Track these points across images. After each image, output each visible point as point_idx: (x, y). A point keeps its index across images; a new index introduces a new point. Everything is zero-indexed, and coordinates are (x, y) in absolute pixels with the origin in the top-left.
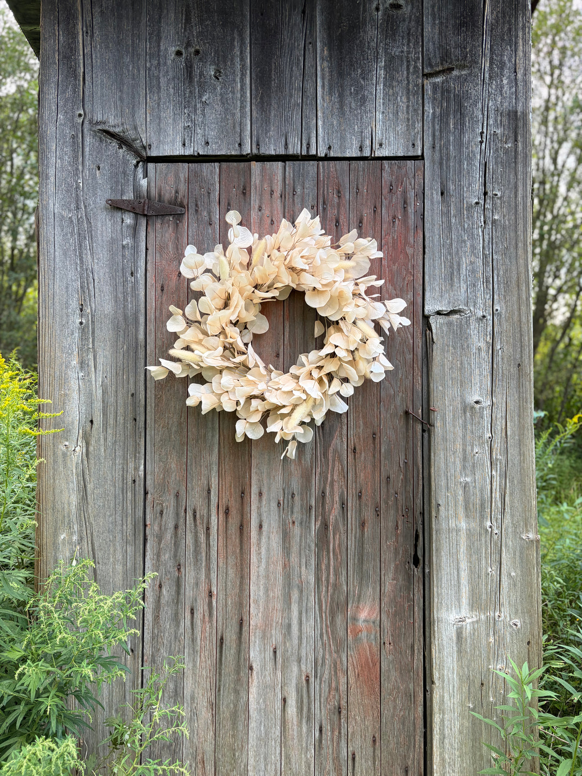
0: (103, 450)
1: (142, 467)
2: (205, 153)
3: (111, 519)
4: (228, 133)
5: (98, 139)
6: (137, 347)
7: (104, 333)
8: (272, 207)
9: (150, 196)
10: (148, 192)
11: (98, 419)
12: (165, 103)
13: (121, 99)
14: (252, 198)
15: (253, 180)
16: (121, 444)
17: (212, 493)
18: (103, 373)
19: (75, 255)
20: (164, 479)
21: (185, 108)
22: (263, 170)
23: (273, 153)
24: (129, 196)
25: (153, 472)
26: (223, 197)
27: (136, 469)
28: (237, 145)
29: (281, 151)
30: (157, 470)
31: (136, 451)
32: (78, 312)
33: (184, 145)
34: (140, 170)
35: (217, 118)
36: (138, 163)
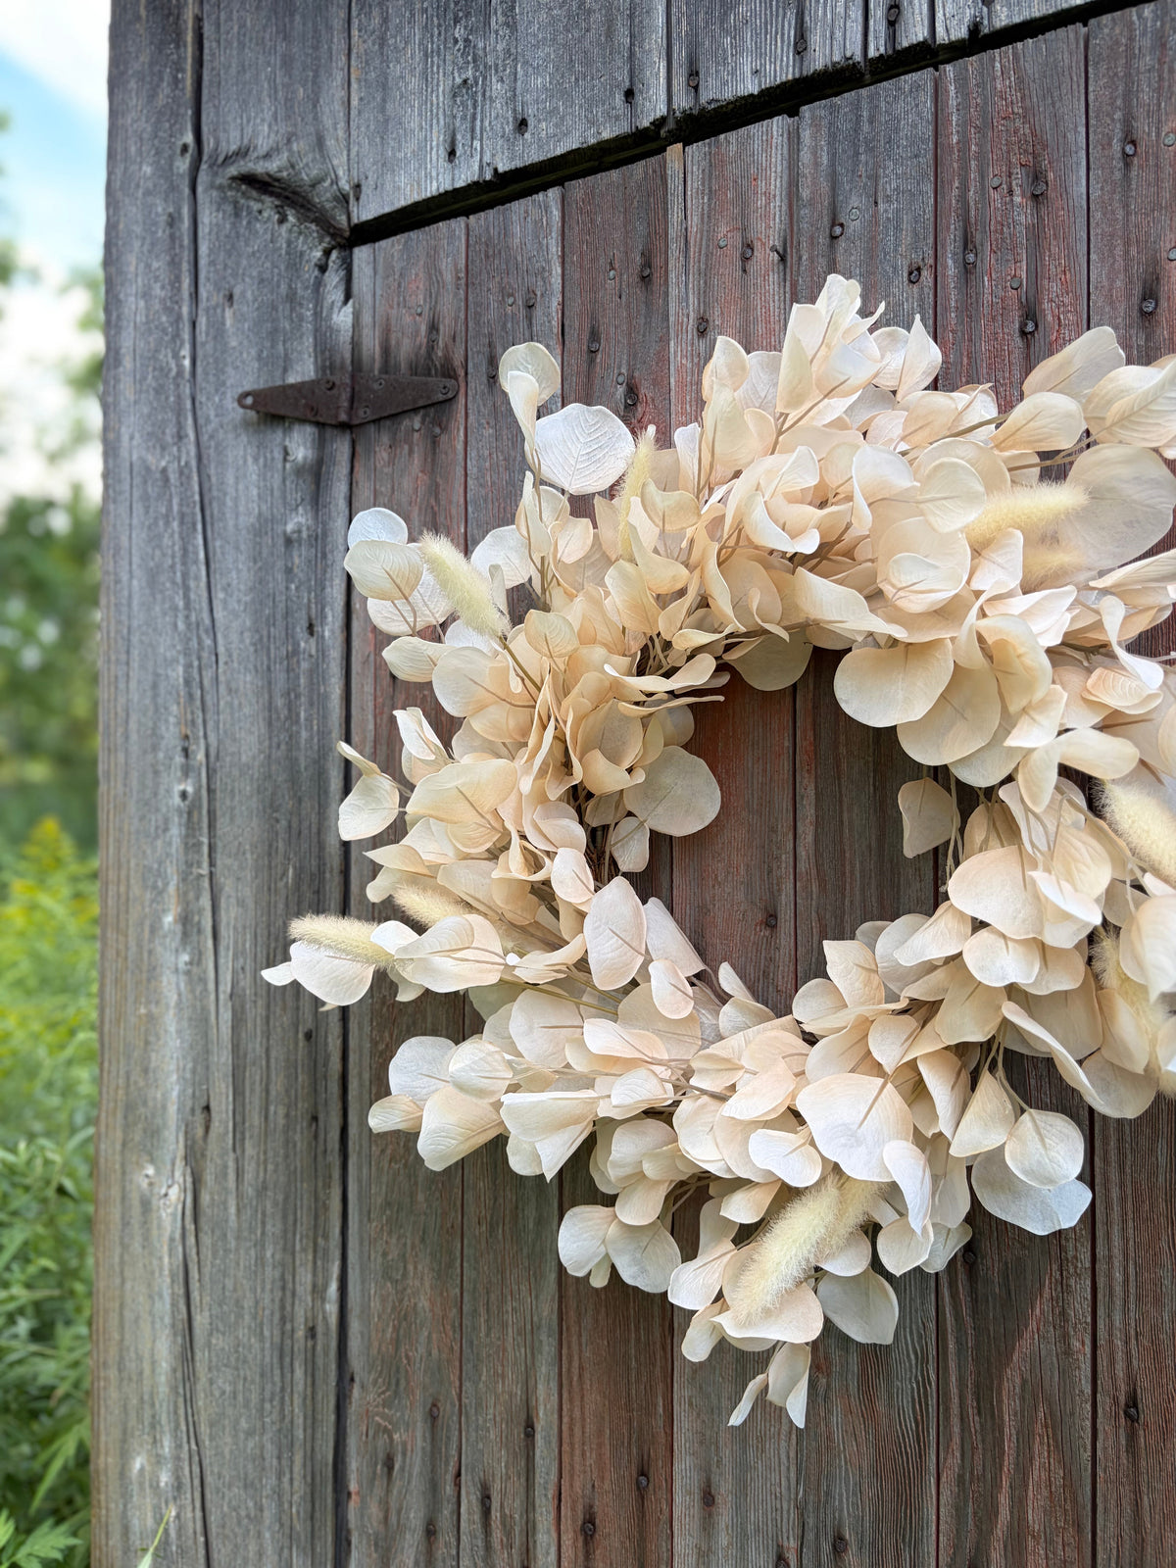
0: (233, 1210)
1: (333, 1287)
2: (518, 164)
3: (251, 1444)
4: (588, 62)
5: (229, 208)
6: (321, 872)
7: (242, 827)
8: (746, 310)
9: (360, 361)
10: (356, 344)
11: (223, 1106)
12: (399, 29)
13: (287, 62)
14: (673, 291)
15: (675, 216)
16: (280, 1197)
17: (539, 1437)
18: (235, 957)
19: (174, 583)
20: (397, 1342)
21: (457, 21)
22: (714, 167)
23: (751, 87)
24: (304, 370)
25: (365, 1308)
26: (574, 307)
27: (318, 1292)
28: (619, 99)
29: (782, 69)
30: (375, 1305)
31: (318, 1229)
32: (179, 759)
33: (452, 153)
34: (333, 278)
35: (554, 20)
36: (327, 253)
